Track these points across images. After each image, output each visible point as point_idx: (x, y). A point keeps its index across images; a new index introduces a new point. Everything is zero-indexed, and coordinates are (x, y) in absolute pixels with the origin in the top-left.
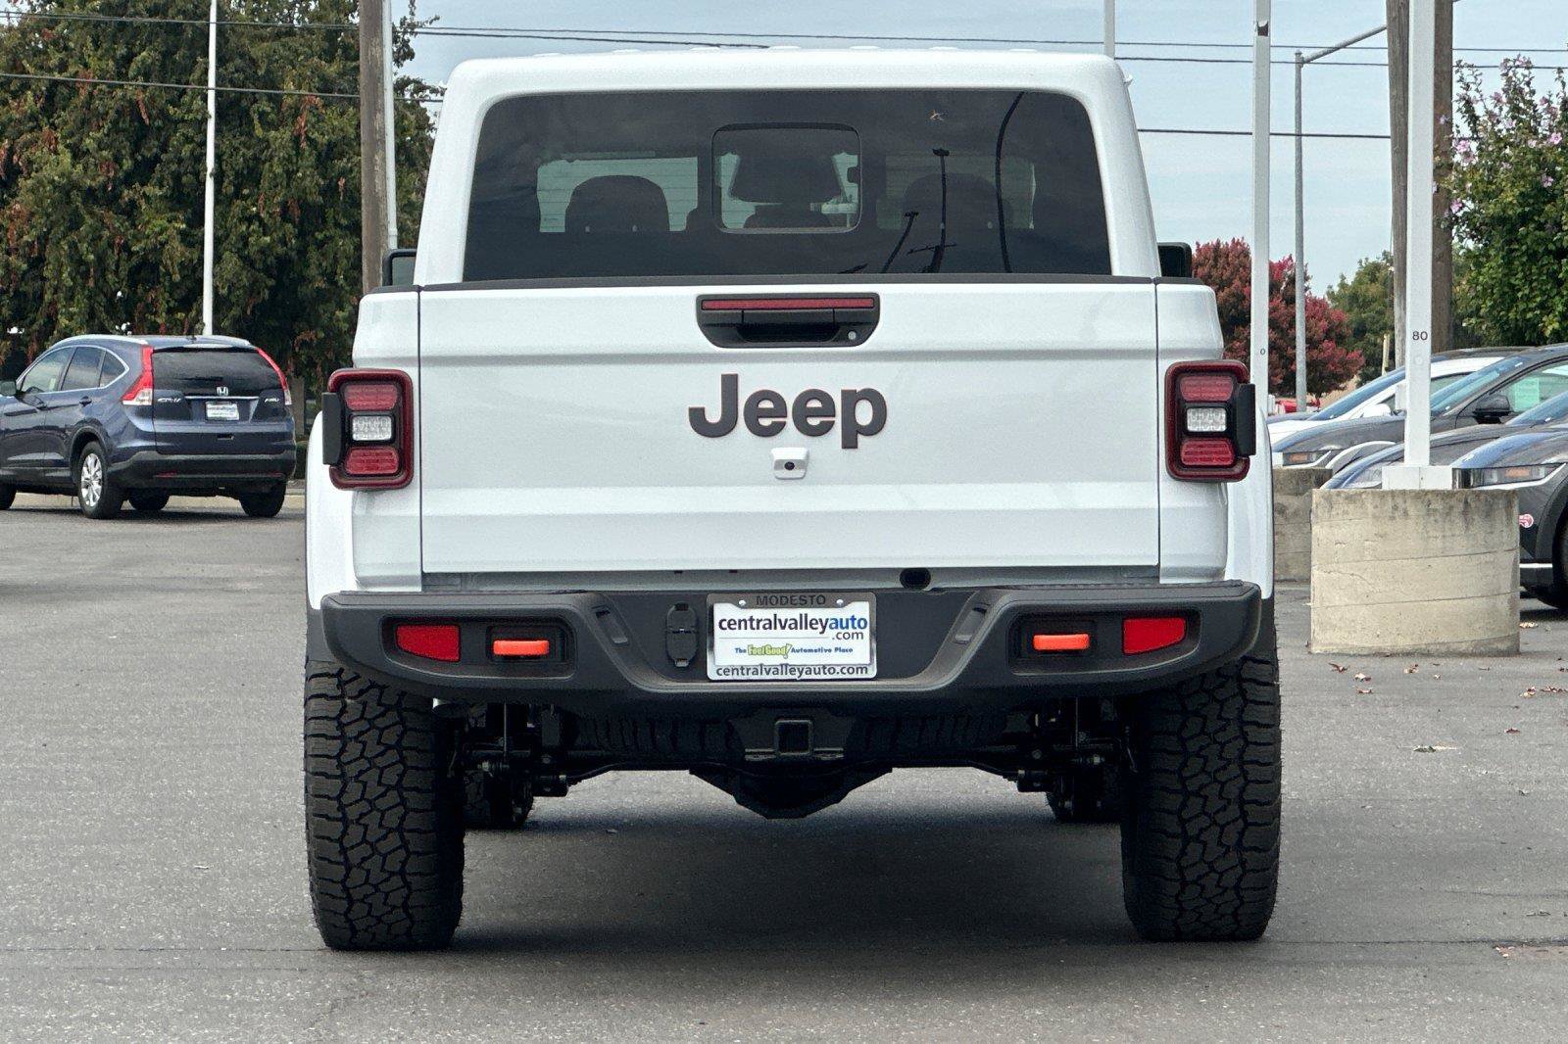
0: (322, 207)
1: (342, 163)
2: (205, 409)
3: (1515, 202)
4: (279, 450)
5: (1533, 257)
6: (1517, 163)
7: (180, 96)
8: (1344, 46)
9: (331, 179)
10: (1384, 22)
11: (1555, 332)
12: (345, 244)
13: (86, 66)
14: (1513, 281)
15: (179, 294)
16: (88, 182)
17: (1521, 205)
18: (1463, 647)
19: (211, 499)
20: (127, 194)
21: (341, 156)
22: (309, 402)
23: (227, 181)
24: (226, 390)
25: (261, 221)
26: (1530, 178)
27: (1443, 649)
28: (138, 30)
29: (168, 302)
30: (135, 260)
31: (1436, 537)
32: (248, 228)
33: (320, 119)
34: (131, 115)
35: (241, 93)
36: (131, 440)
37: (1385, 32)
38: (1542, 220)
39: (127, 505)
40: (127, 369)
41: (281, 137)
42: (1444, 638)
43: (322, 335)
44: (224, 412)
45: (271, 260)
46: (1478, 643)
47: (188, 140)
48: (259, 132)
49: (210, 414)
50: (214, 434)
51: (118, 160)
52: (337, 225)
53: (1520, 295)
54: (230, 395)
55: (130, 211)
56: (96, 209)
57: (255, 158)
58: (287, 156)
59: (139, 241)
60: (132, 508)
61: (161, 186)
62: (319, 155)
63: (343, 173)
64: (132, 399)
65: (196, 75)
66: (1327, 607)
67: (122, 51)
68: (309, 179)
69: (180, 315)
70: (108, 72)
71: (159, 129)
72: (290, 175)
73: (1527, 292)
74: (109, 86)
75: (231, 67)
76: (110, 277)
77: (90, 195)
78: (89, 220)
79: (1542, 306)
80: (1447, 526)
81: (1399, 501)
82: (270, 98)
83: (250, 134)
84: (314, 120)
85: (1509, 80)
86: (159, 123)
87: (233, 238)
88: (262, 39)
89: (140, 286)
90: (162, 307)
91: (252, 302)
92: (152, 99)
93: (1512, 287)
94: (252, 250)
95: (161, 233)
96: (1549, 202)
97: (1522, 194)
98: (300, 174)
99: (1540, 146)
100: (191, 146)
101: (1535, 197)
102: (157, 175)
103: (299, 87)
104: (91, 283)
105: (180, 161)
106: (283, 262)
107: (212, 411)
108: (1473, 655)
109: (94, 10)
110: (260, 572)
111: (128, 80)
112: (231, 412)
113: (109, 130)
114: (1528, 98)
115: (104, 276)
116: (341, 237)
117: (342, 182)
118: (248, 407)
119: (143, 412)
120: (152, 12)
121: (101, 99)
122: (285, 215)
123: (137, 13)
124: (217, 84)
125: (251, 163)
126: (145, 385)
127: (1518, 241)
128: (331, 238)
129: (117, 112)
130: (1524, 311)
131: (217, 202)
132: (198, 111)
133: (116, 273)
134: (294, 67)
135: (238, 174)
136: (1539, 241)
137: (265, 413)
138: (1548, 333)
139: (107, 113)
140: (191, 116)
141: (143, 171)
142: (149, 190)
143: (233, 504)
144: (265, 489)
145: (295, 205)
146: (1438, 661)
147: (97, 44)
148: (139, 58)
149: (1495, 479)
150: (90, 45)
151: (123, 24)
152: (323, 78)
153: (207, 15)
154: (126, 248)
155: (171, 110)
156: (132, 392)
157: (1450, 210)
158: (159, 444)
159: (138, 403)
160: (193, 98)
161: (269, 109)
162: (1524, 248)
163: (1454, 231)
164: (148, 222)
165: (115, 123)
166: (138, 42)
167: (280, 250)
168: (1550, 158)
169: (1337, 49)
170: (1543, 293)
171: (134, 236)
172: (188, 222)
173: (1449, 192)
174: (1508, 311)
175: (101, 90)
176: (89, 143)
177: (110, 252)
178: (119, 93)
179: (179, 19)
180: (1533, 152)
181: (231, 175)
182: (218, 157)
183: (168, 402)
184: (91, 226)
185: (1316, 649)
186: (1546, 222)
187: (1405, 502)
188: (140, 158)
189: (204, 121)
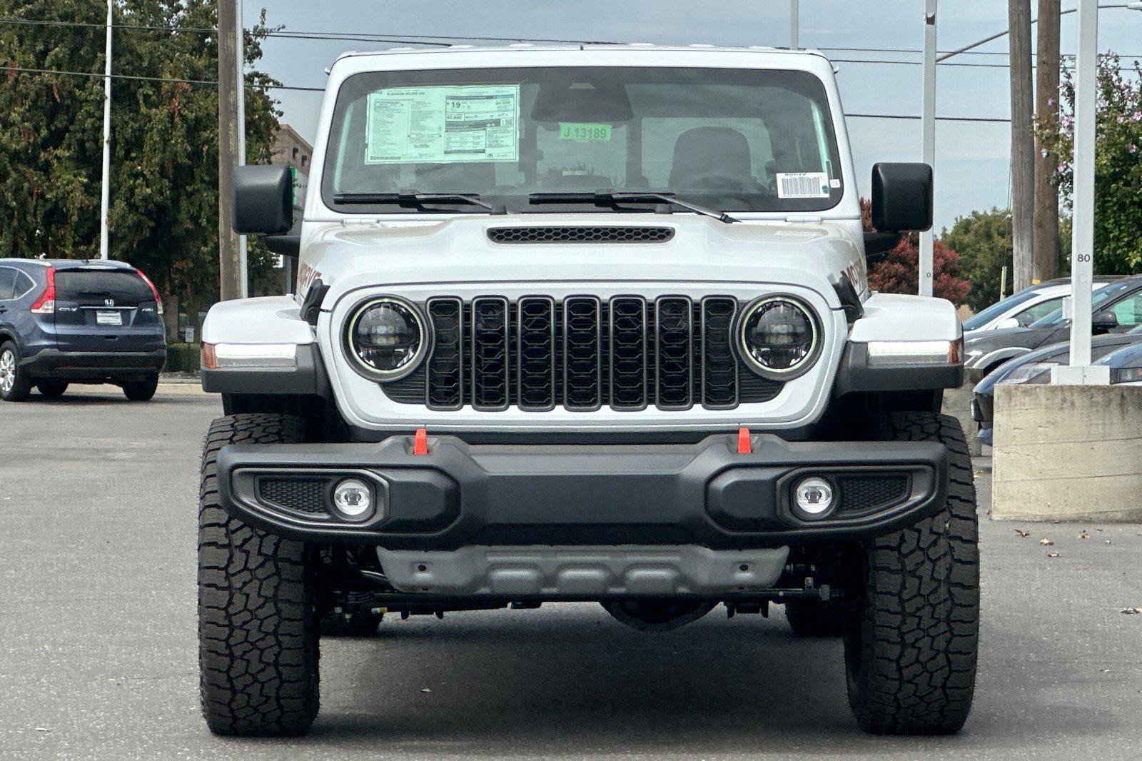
0: (191, 169)
1: (206, 134)
2: (96, 316)
3: (1108, 164)
4: (154, 349)
5: (1122, 207)
6: (1109, 134)
7: (84, 83)
8: (961, 52)
9: (198, 146)
10: (1007, 28)
11: (1138, 264)
12: (207, 196)
13: (13, 58)
14: (1106, 225)
15: (83, 231)
16: (14, 146)
17: (1113, 166)
18: (1119, 516)
19: (100, 386)
20: (43, 156)
21: (205, 129)
22: (182, 315)
23: (118, 147)
24: (112, 302)
25: (144, 176)
26: (1120, 146)
27: (1103, 517)
28: (53, 31)
29: (74, 238)
30: (49, 206)
31: (1097, 425)
32: (134, 182)
33: (190, 101)
34: (47, 96)
35: (130, 80)
36: (37, 339)
37: (1008, 35)
38: (1129, 179)
39: (35, 390)
40: (35, 285)
41: (160, 113)
42: (1105, 507)
43: (191, 265)
44: (109, 319)
45: (151, 206)
46: (1130, 513)
47: (90, 115)
48: (143, 109)
49: (100, 320)
50: (101, 336)
51: (37, 129)
52: (203, 181)
53: (1111, 236)
54: (115, 306)
55: (46, 168)
56: (21, 167)
57: (141, 129)
58: (163, 128)
59: (52, 191)
60: (40, 393)
61: (69, 148)
62: (189, 128)
63: (207, 141)
64: (38, 308)
65: (97, 65)
66: (1006, 482)
67: (40, 47)
68: (180, 144)
69: (83, 248)
70: (30, 63)
71: (68, 106)
72: (166, 142)
73: (1117, 233)
74: (31, 74)
75: (123, 61)
76: (29, 218)
77: (15, 156)
78: (14, 175)
79: (1129, 245)
80: (1107, 415)
81: (1068, 394)
82: (153, 84)
83: (137, 112)
84: (185, 101)
85: (1102, 70)
86: (68, 102)
87: (123, 189)
88: (146, 39)
89: (53, 226)
90: (69, 242)
91: (137, 239)
92: (63, 83)
93: (1106, 229)
94: (137, 199)
95: (67, 185)
96: (1134, 164)
97: (1114, 158)
98: (173, 142)
99: (1126, 121)
100: (92, 120)
101: (1124, 160)
102: (66, 142)
103: (174, 76)
104: (15, 223)
105: (84, 131)
106: (161, 209)
107: (102, 318)
108: (1127, 522)
109: (20, 16)
110: (135, 444)
111: (45, 69)
112: (115, 319)
113: (30, 106)
114: (1117, 84)
115: (25, 217)
116: (205, 190)
117: (206, 148)
118: (129, 315)
119: (48, 319)
120: (64, 17)
121: (24, 84)
122: (163, 174)
123: (51, 19)
124: (112, 73)
125: (137, 133)
126: (49, 298)
127: (1111, 195)
128: (198, 191)
129: (36, 93)
130: (1115, 249)
131: (112, 162)
132: (97, 93)
133: (35, 216)
134: (171, 61)
135: (127, 142)
136: (1126, 195)
137: (142, 320)
138: (1132, 265)
139: (29, 94)
140: (92, 97)
141: (56, 139)
142: (59, 152)
143: (116, 390)
144: (141, 379)
145: (170, 165)
146: (1099, 527)
147: (21, 42)
148: (53, 53)
149: (1129, 377)
150: (16, 42)
151: (42, 26)
152: (193, 69)
153: (105, 21)
154: (42, 196)
155: (78, 92)
156: (38, 304)
157: (1057, 170)
158: (59, 343)
159: (43, 312)
160: (94, 84)
161: (151, 93)
162: (1115, 199)
163: (1060, 187)
164: (59, 177)
165: (35, 102)
166: (53, 41)
167: (158, 198)
168: (1134, 131)
169: (955, 53)
170: (1130, 234)
171: (48, 187)
172: (88, 177)
173: (1057, 157)
174: (1103, 248)
175: (24, 77)
176: (14, 116)
177: (30, 199)
178: (38, 78)
179: (84, 24)
180: (1122, 126)
181: (121, 141)
182: (112, 129)
183: (67, 311)
184: (14, 179)
185: (995, 516)
186: (1132, 179)
187: (1072, 395)
188: (53, 128)
189: (102, 101)
